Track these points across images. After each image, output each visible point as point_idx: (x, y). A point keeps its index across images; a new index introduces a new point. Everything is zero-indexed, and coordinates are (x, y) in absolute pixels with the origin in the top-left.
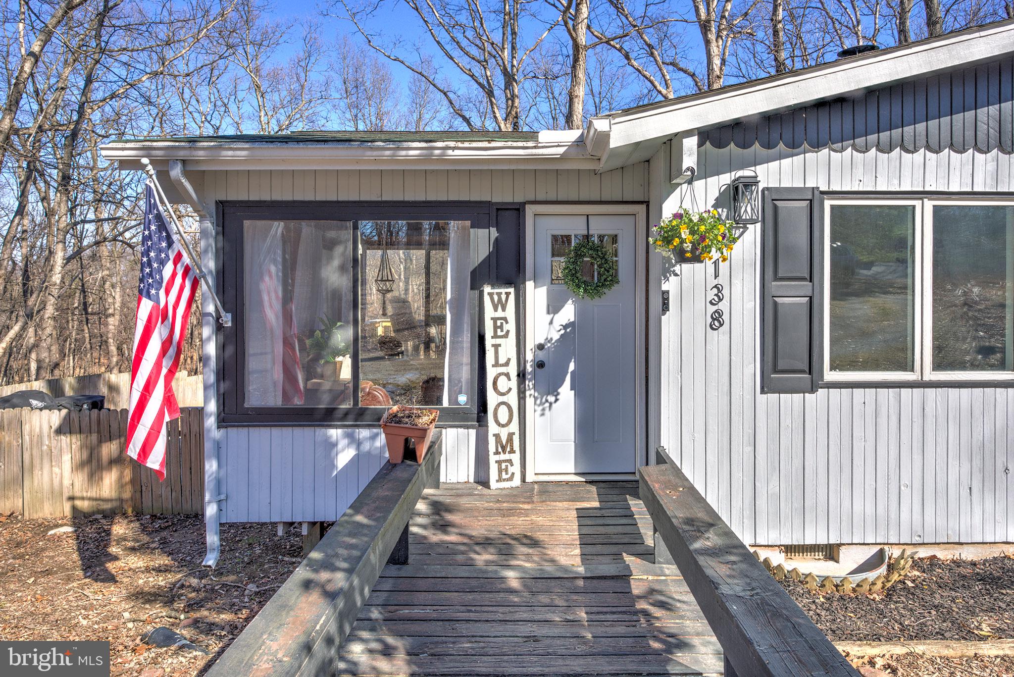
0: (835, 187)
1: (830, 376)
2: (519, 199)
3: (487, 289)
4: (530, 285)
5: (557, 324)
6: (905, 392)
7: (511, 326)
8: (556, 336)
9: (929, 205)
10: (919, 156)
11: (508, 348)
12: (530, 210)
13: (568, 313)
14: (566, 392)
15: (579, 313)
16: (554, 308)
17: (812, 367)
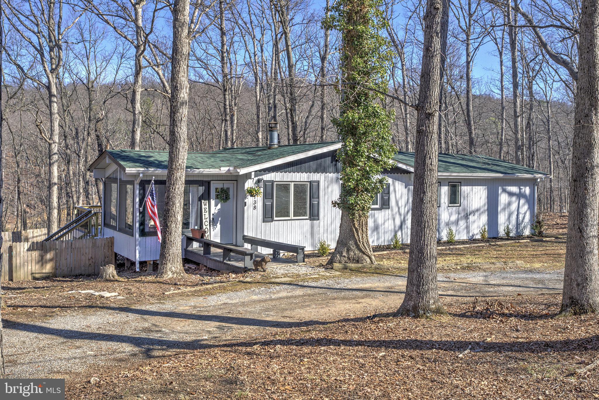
0: (277, 180)
1: (275, 219)
2: (209, 179)
3: (203, 201)
4: (212, 200)
5: (217, 209)
6: (288, 221)
7: (207, 210)
8: (216, 212)
9: (293, 183)
10: (291, 174)
11: (207, 215)
12: (212, 182)
13: (219, 206)
14: (219, 225)
15: (221, 206)
16: (216, 205)
17: (272, 217)
